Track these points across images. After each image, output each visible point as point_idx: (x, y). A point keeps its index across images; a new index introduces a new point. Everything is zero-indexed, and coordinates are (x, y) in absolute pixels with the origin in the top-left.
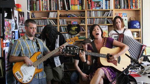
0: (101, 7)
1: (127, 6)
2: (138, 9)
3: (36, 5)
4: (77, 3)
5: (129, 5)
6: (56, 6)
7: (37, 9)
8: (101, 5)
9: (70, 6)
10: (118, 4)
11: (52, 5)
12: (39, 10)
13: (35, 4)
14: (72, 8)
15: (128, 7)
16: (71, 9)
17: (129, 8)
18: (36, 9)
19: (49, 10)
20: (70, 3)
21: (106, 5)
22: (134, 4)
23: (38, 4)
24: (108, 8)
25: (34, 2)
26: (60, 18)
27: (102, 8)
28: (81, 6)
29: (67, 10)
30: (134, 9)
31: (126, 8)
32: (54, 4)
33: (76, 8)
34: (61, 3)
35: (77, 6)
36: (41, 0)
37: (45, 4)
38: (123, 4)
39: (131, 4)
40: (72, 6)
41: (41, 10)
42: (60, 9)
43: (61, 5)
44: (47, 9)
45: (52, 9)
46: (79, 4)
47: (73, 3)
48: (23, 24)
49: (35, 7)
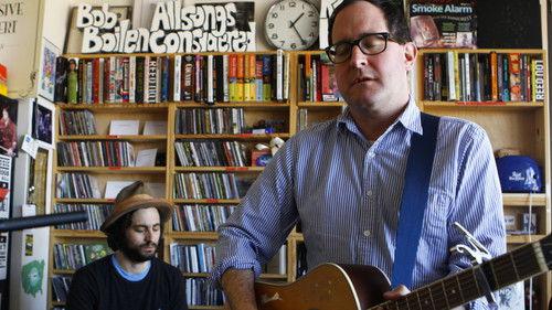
1: (485, 87)
2: (534, 103)
3: (80, 79)
4: (253, 74)
5: (494, 85)
6: (162, 86)
7: (85, 98)
9: (226, 87)
10: (438, 77)
11: (147, 81)
12: (90, 100)
13: (74, 77)
14: (233, 94)
15: (487, 92)
16: (225, 100)
17: (495, 97)
18: (80, 97)
19: (132, 98)
20: (225, 73)
22: (514, 80)
23: (90, 74)
25: (72, 67)
26: (179, 136)
28: (269, 86)
29: (211, 100)
30: (515, 100)
31: (479, 100)
32: (158, 74)
33: (248, 95)
34: (188, 70)
35: (253, 85)
36: (102, 60)
37: (118, 76)
38: (468, 81)
39: (501, 82)
40: (233, 85)
41: (101, 102)
42: (177, 96)
43: (183, 80)
44: (126, 97)
45: (146, 100)
46: (263, 77)
47: (237, 71)
48: (10, 151)
49: (75, 87)
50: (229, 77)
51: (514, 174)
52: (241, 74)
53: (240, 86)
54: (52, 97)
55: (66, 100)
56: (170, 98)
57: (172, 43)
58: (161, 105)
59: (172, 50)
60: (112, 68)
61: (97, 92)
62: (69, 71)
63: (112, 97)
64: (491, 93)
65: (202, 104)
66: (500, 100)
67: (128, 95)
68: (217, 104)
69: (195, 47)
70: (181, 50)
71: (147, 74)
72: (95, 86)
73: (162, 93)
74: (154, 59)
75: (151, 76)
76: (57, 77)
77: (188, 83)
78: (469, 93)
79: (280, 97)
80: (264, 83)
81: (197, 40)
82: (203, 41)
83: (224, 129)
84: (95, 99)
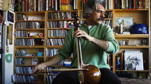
1: (132, 5)
2: (146, 9)
4: (68, 2)
5: (135, 4)
6: (43, 6)
9: (60, 6)
11: (39, 5)
12: (24, 11)
13: (19, 5)
14: (62, 8)
16: (60, 10)
17: (135, 8)
18: (21, 10)
19: (35, 10)
20: (60, 3)
22: (140, 3)
23: (24, 4)
25: (19, 2)
29: (56, 10)
30: (140, 9)
31: (130, 9)
32: (42, 3)
33: (66, 8)
34: (50, 2)
35: (68, 6)
37: (31, 4)
38: (127, 3)
39: (136, 3)
40: (62, 6)
41: (27, 11)
42: (47, 9)
43: (49, 5)
44: (33, 10)
45: (39, 10)
46: (71, 3)
47: (63, 2)
48: (1, 24)
49: (20, 7)
50: (61, 4)
51: (140, 29)
52: (64, 3)
53: (64, 6)
54: (13, 10)
55: (17, 11)
56: (45, 10)
58: (43, 12)
60: (29, 2)
61: (26, 9)
62: (18, 3)
63: (30, 10)
64: (134, 7)
65: (54, 11)
66: (136, 8)
67: (34, 9)
68: (58, 11)
71: (39, 3)
72: (25, 7)
73: (43, 8)
75: (40, 4)
76: (15, 5)
77: (50, 5)
78: (127, 7)
79: (75, 8)
80: (71, 5)
83: (60, 18)
84: (25, 10)
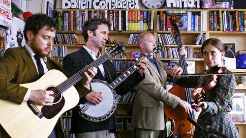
0: (184, 27)
1: (233, 25)
3: (63, 20)
4: (139, 19)
5: (237, 24)
7: (65, 28)
8: (184, 24)
9: (127, 24)
10: (216, 21)
12: (67, 29)
14: (130, 27)
15: (234, 27)
16: (127, 30)
17: (238, 29)
18: (63, 28)
20: (127, 18)
21: (194, 23)
22: (245, 22)
23: (67, 18)
24: (197, 28)
25: (59, 14)
27: (186, 29)
28: (146, 24)
29: (120, 30)
31: (231, 30)
33: (136, 28)
34: (111, 17)
35: (139, 23)
36: (72, 12)
37: (80, 19)
38: (226, 22)
39: (240, 23)
40: (131, 23)
41: (72, 30)
46: (143, 20)
47: (132, 18)
49: (61, 24)
50: (129, 20)
52: (134, 19)
53: (133, 24)
57: (103, 5)
59: (103, 8)
60: (77, 16)
62: (58, 16)
63: (78, 28)
64: (236, 28)
66: (240, 31)
68: (123, 32)
69: (112, 6)
70: (107, 8)
72: (69, 23)
74: (95, 12)
78: (226, 27)
80: (144, 22)
81: (113, 3)
82: (116, 4)
84: (70, 29)
